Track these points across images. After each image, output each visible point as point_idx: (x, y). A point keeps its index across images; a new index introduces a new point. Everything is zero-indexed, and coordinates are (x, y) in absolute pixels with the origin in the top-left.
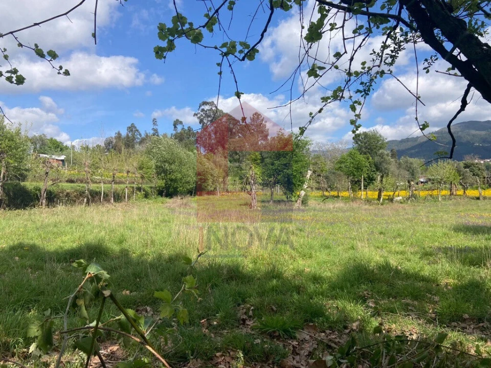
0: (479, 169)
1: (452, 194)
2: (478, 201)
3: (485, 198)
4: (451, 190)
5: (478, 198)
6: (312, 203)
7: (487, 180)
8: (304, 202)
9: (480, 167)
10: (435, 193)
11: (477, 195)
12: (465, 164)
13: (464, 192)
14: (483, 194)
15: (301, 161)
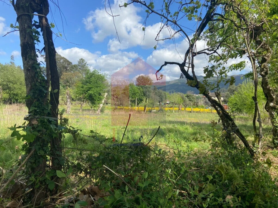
0: (193, 98)
1: (179, 109)
2: (191, 113)
3: (194, 112)
4: (179, 107)
5: (191, 112)
6: (106, 111)
7: (196, 104)
8: (102, 111)
9: (194, 97)
10: (172, 109)
11: (191, 110)
12: (187, 95)
13: (185, 109)
14: (193, 110)
15: (100, 87)
